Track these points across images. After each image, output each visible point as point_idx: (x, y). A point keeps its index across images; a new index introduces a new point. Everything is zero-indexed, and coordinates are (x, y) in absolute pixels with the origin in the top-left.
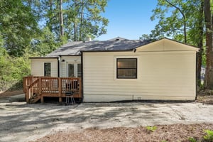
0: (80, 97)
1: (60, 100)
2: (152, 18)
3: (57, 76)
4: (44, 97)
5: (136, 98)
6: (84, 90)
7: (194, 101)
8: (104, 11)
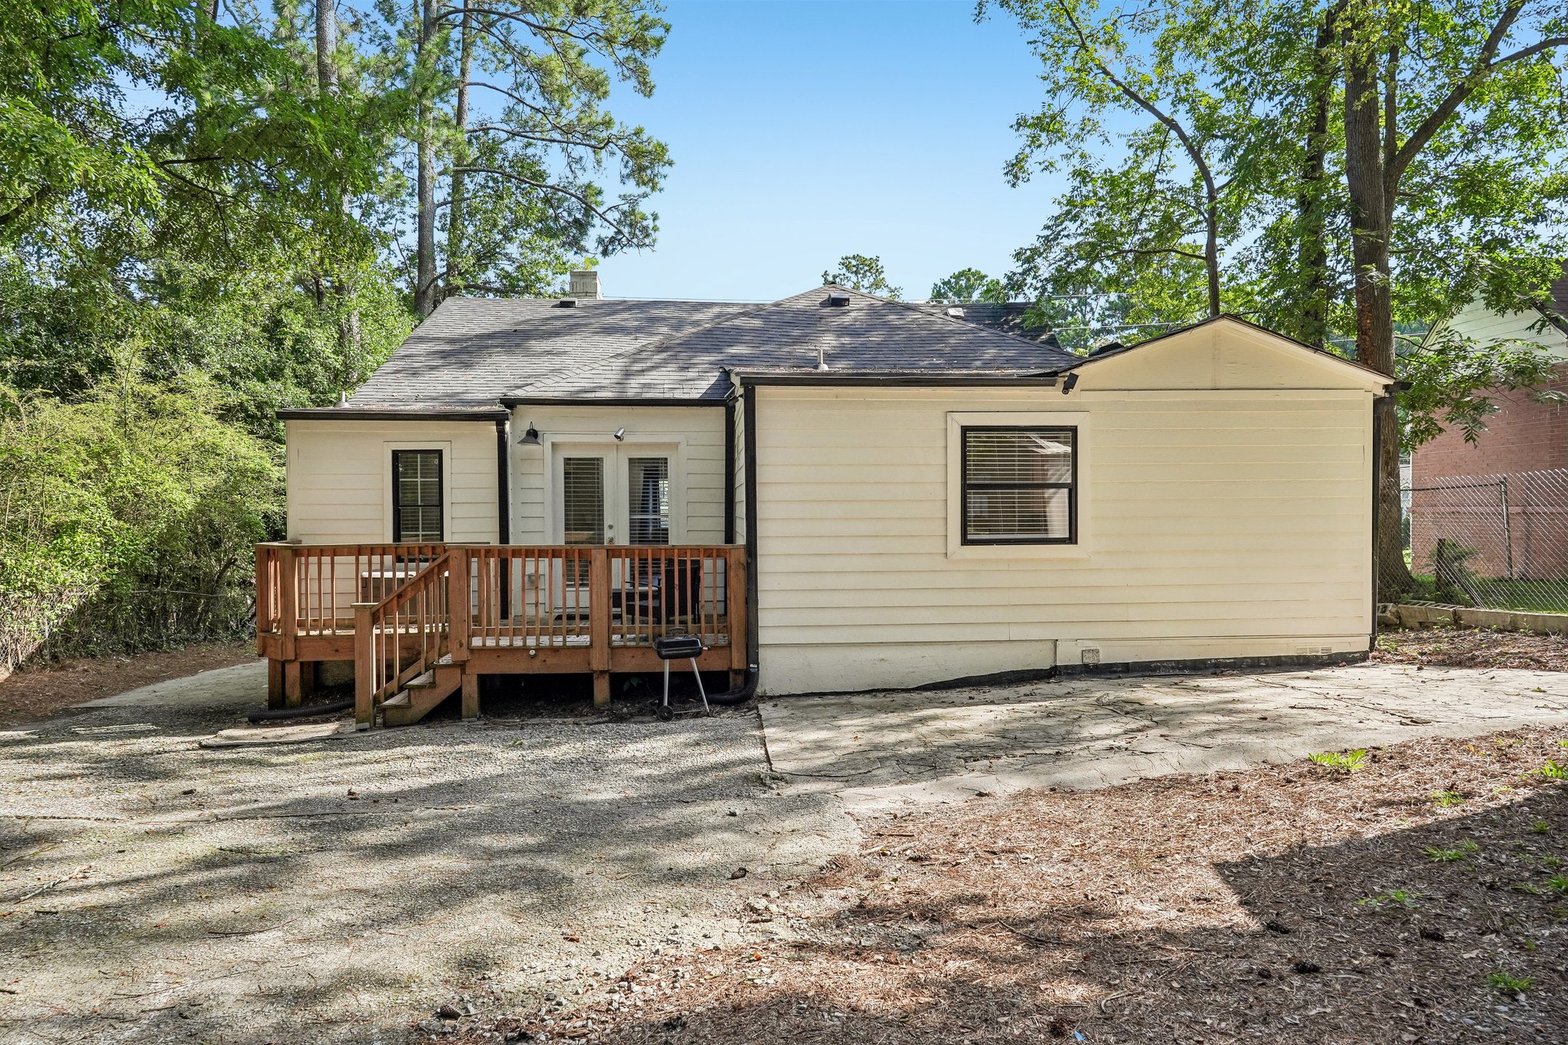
0: (738, 663)
1: (601, 690)
2: (1016, 170)
3: (494, 541)
4: (483, 679)
5: (1069, 655)
6: (764, 618)
7: (1363, 657)
8: (646, 88)
